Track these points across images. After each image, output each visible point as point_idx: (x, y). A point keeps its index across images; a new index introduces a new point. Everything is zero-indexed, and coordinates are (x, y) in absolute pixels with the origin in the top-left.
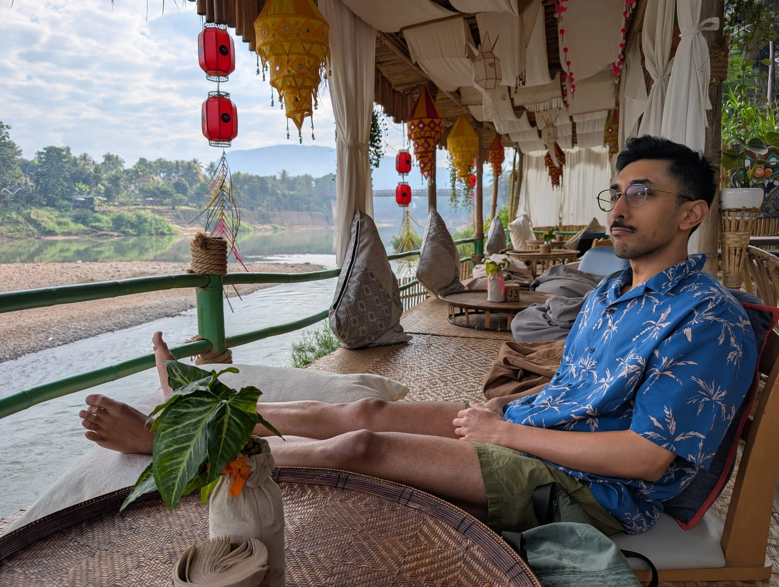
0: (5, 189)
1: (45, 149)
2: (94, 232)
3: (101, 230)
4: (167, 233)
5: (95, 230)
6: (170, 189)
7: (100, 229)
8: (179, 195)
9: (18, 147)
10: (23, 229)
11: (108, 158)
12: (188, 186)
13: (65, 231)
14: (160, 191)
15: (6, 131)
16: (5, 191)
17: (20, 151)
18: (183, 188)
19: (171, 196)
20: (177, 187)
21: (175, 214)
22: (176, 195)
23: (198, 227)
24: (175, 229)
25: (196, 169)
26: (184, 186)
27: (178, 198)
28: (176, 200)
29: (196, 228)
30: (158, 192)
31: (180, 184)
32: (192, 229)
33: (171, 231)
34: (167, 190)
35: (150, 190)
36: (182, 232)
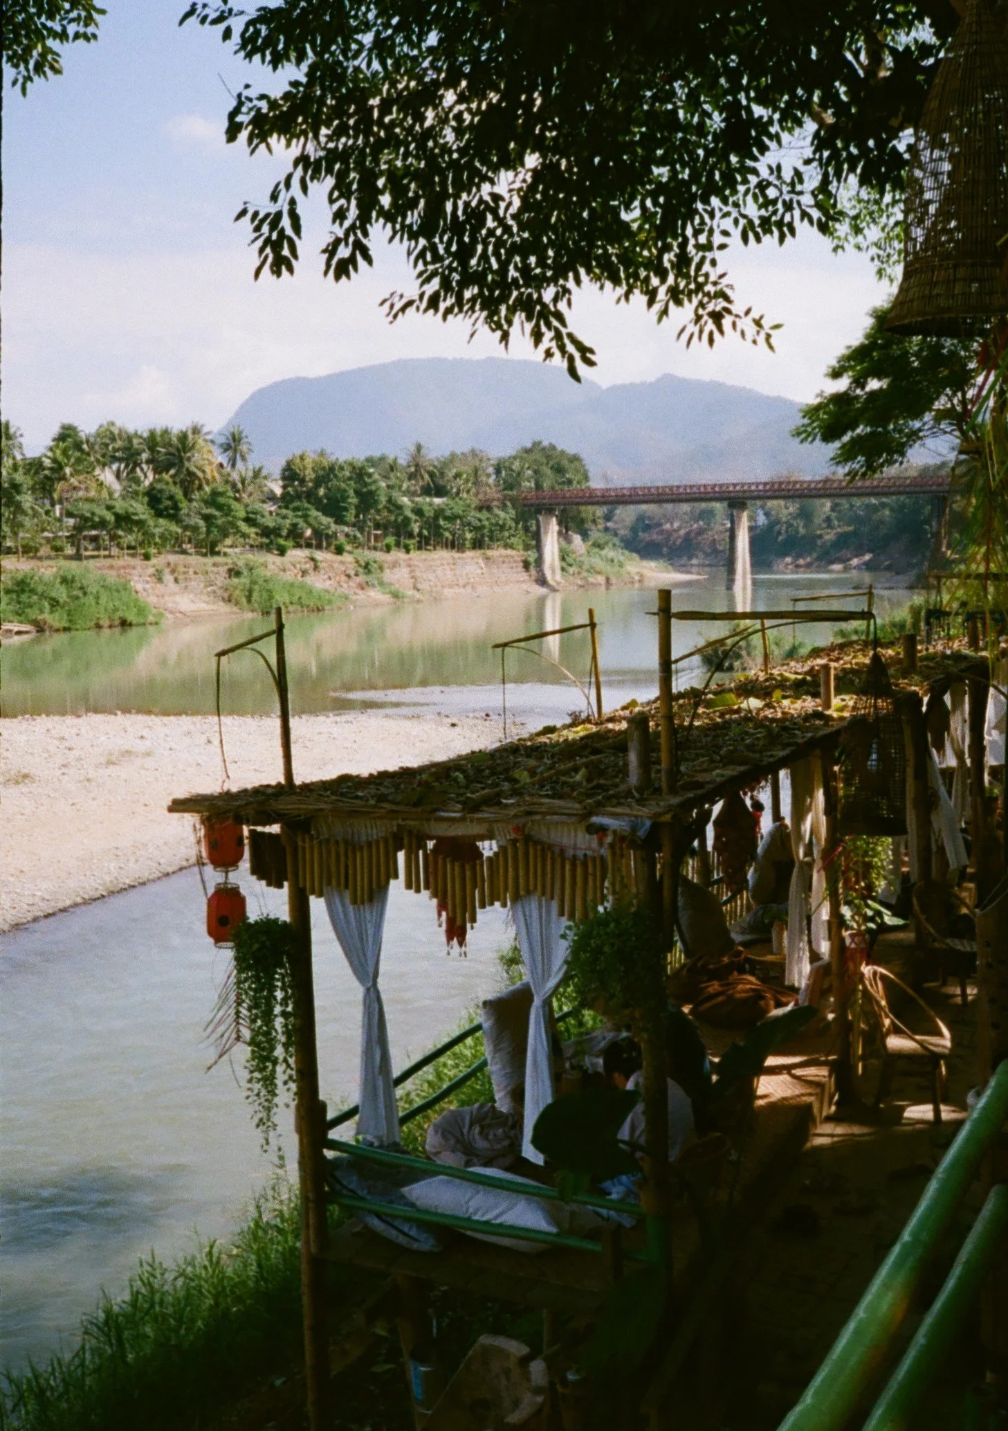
4: (135, 620)
6: (137, 507)
8: (161, 521)
12: (181, 498)
18: (169, 503)
19: (141, 524)
20: (154, 498)
21: (151, 570)
22: (151, 523)
23: (207, 603)
24: (154, 611)
25: (199, 451)
26: (171, 498)
27: (157, 531)
28: (153, 535)
29: (203, 606)
30: (110, 517)
31: (161, 491)
32: (193, 607)
33: (145, 616)
34: (131, 510)
35: (93, 514)
36: (170, 616)
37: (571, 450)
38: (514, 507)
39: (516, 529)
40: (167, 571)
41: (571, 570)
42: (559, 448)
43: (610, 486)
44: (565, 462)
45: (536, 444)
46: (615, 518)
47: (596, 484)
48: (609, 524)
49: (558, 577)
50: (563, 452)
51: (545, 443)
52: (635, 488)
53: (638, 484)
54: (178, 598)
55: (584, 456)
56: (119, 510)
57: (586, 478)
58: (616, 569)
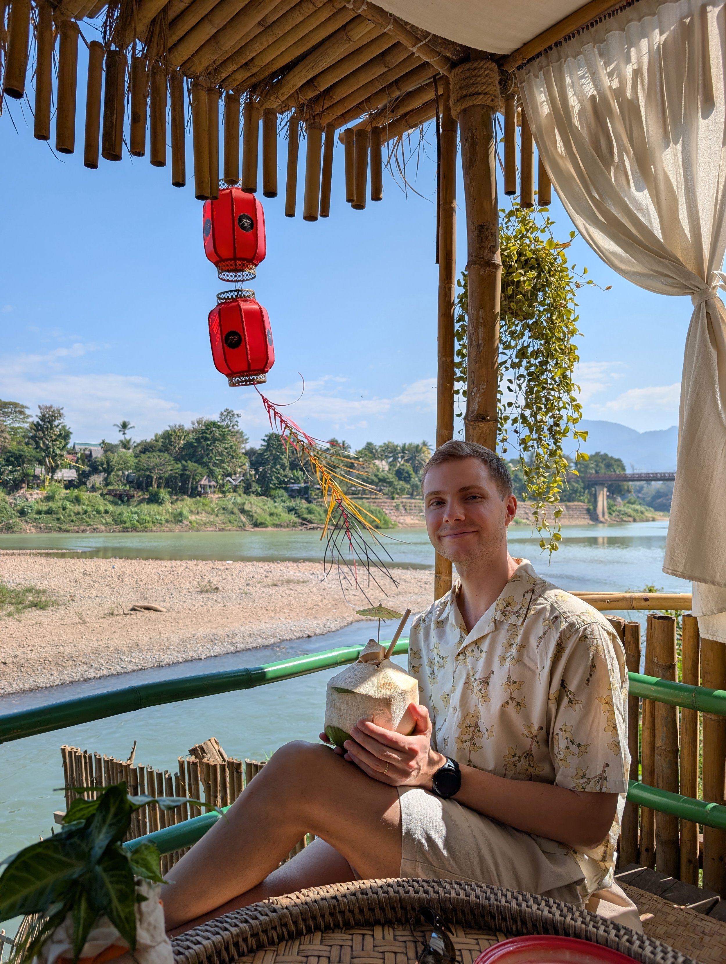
0: (228, 478)
1: (266, 436)
2: (304, 524)
3: (312, 523)
4: (383, 526)
5: (305, 522)
6: (390, 476)
7: (310, 522)
8: (401, 482)
9: (246, 435)
10: (236, 521)
11: (333, 443)
12: (412, 472)
13: (276, 522)
14: (379, 479)
15: (236, 419)
16: (228, 481)
17: (247, 439)
18: (407, 475)
19: (390, 484)
20: (399, 474)
21: (394, 504)
22: (396, 483)
23: (419, 520)
24: (393, 523)
25: (423, 453)
26: (407, 473)
27: (398, 487)
28: (396, 489)
29: (417, 522)
30: (376, 480)
31: (403, 470)
32: (412, 522)
33: (388, 525)
34: (386, 477)
35: (368, 478)
36: (400, 525)
37: (616, 457)
38: (583, 482)
39: (584, 493)
40: (401, 505)
41: (614, 514)
42: (610, 455)
43: (636, 472)
44: (613, 462)
45: (597, 454)
46: (643, 492)
47: (629, 471)
48: (640, 495)
49: (606, 516)
50: (612, 457)
51: (602, 453)
52: (648, 474)
53: (650, 471)
54: (406, 518)
55: (622, 459)
56: (380, 477)
57: (624, 469)
58: (640, 514)
